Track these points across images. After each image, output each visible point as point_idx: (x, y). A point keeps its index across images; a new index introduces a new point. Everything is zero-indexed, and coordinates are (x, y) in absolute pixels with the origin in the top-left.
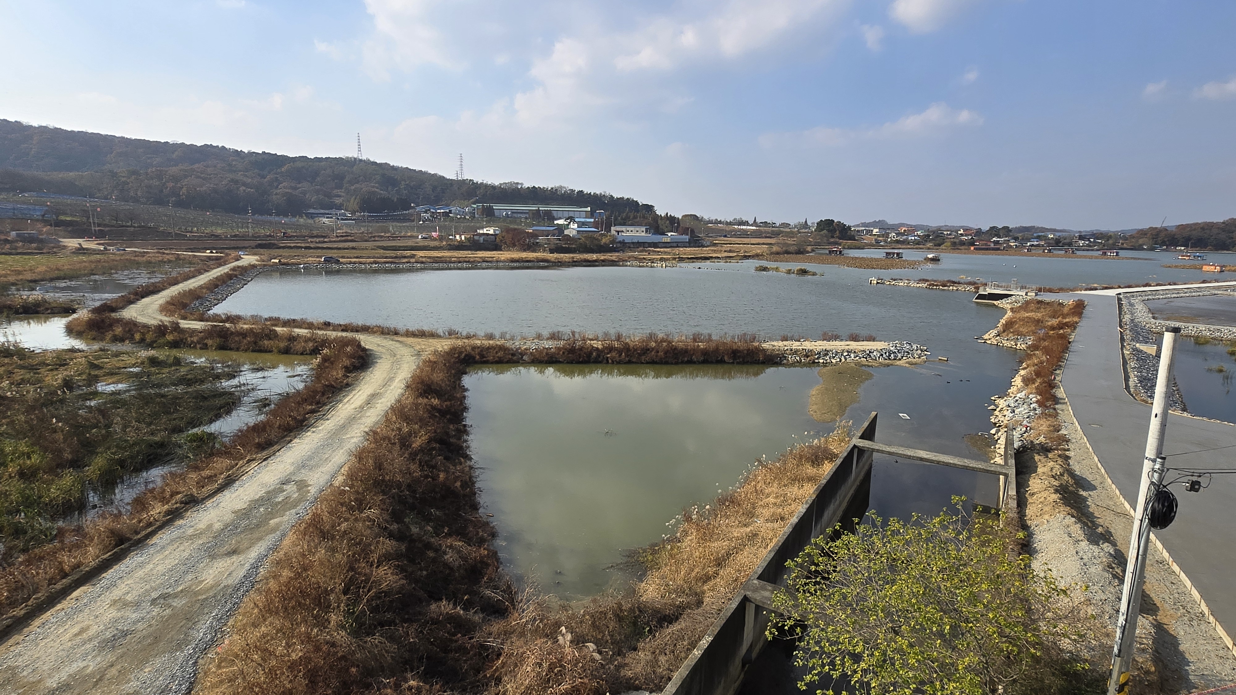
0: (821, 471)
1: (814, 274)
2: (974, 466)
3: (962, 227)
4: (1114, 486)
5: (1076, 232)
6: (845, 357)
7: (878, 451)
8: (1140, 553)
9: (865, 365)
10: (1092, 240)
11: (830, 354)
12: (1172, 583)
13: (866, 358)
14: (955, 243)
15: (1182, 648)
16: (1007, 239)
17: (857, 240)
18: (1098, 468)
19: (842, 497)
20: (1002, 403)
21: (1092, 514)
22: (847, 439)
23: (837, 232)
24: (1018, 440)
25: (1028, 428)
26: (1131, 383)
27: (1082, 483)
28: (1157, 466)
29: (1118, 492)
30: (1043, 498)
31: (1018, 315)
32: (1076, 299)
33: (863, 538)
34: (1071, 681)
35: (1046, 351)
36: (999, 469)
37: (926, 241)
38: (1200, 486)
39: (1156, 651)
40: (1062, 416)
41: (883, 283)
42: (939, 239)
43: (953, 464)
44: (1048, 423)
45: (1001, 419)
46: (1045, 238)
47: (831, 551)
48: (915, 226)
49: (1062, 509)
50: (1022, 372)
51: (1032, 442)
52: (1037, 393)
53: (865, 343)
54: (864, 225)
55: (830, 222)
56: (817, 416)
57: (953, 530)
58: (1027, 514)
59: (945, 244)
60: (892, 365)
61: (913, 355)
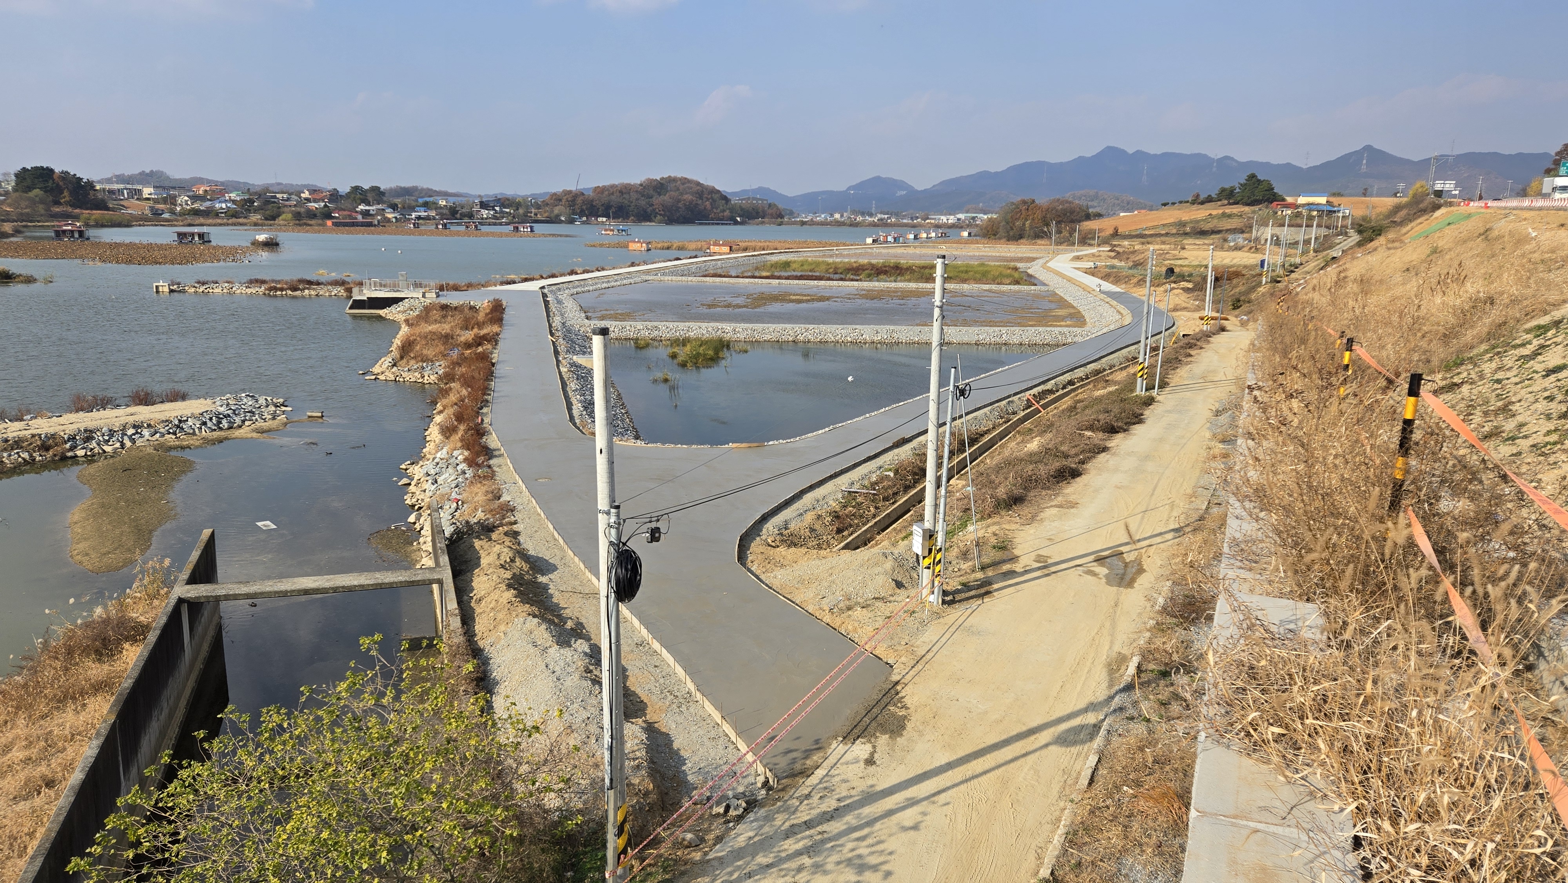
0: (118, 666)
1: (30, 280)
2: (392, 580)
3: (305, 186)
4: (576, 559)
5: (475, 197)
6: (130, 437)
7: (227, 597)
8: (613, 641)
9: (175, 448)
10: (497, 209)
11: (98, 436)
12: (656, 666)
13: (175, 433)
14: (299, 213)
15: (676, 746)
16: (380, 207)
17: (113, 210)
18: (555, 539)
19: (171, 702)
20: (417, 471)
21: (557, 605)
22: (162, 592)
23: (66, 193)
24: (448, 523)
25: (460, 503)
26: (576, 412)
27: (539, 566)
28: (613, 519)
29: (582, 566)
30: (494, 602)
31: (417, 330)
32: (491, 298)
33: (219, 761)
34: (565, 849)
35: (467, 382)
36: (428, 576)
37: (249, 211)
38: (660, 533)
39: (652, 761)
40: (501, 475)
41: (183, 291)
42: (270, 206)
43: (360, 586)
44: (484, 489)
45: (420, 497)
46: (437, 207)
47: (162, 809)
48: (222, 184)
49: (520, 609)
50: (438, 419)
51: (467, 522)
52: (463, 447)
53: (168, 406)
54: (121, 179)
55: (42, 175)
56: (91, 562)
57: (372, 693)
58: (477, 631)
59: (283, 216)
60: (226, 439)
61: (261, 415)
